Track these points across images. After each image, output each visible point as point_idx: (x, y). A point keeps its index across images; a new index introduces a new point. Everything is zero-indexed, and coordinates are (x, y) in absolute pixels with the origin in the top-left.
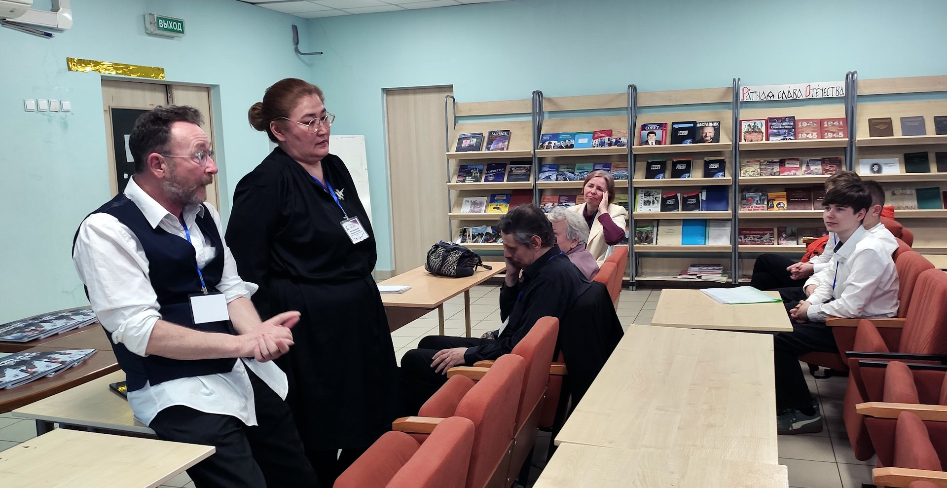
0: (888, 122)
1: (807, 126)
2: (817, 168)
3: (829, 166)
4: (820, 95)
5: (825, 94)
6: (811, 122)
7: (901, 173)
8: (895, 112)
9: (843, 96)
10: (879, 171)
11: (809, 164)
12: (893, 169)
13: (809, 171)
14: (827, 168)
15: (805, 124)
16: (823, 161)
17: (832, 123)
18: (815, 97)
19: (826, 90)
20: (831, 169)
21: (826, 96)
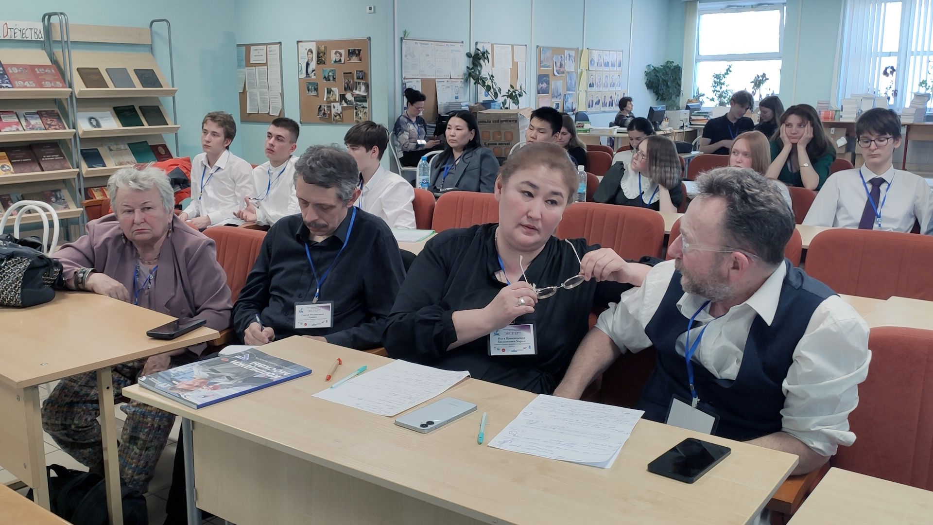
0: (96, 72)
1: (19, 72)
2: (36, 122)
3: (49, 120)
4: (19, 38)
5: (24, 36)
6: (21, 68)
7: (119, 127)
8: (101, 61)
9: (42, 39)
10: (98, 125)
11: (27, 118)
12: (111, 124)
13: (31, 126)
14: (49, 123)
15: (16, 70)
16: (40, 114)
17: (43, 70)
18: (13, 38)
19: (24, 31)
20: (53, 124)
21: (25, 39)
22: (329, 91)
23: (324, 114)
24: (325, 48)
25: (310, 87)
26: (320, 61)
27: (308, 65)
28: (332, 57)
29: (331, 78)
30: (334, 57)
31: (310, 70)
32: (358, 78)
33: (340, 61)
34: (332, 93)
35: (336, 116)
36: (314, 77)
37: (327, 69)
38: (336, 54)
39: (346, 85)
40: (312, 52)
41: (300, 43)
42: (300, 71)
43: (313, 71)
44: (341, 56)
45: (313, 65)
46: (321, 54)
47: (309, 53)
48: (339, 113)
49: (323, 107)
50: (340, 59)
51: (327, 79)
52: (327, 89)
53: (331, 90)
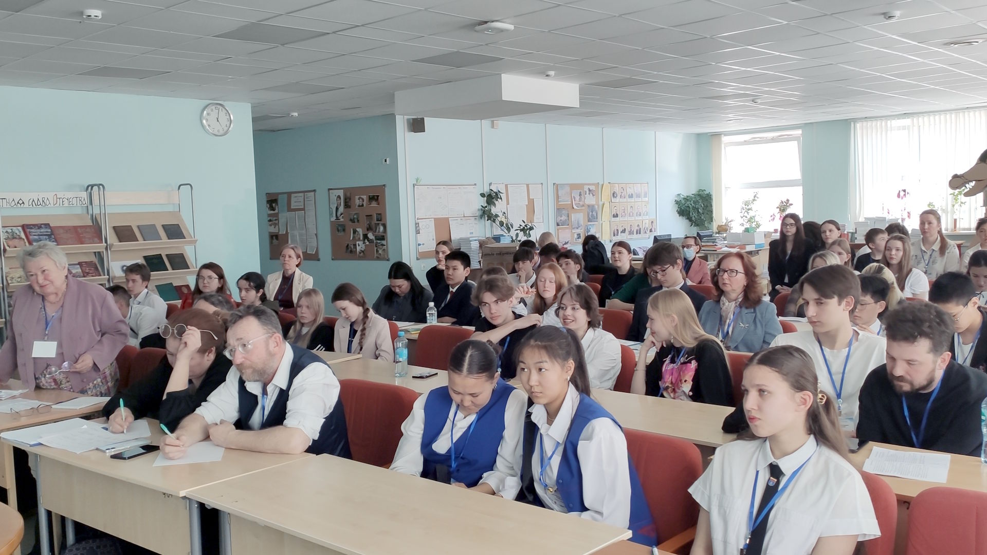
0: (128, 229)
2: (78, 272)
3: (88, 269)
4: (66, 205)
6: (66, 230)
9: (86, 205)
11: (70, 268)
15: (62, 231)
16: (81, 265)
17: (84, 231)
18: (61, 205)
19: (71, 200)
20: (91, 272)
21: (71, 205)
22: (355, 232)
23: (351, 251)
24: (350, 194)
25: (338, 228)
26: (347, 206)
27: (337, 209)
28: (356, 202)
29: (356, 221)
30: (358, 202)
31: (339, 213)
32: (378, 220)
33: (363, 205)
34: (357, 233)
35: (360, 253)
36: (342, 220)
37: (352, 212)
38: (359, 199)
39: (368, 226)
40: (340, 198)
41: (330, 191)
42: (331, 214)
43: (341, 214)
44: (363, 201)
45: (341, 209)
46: (348, 200)
47: (338, 199)
48: (363, 250)
49: (350, 245)
50: (363, 204)
51: (352, 221)
52: (353, 230)
53: (356, 231)
